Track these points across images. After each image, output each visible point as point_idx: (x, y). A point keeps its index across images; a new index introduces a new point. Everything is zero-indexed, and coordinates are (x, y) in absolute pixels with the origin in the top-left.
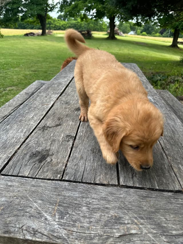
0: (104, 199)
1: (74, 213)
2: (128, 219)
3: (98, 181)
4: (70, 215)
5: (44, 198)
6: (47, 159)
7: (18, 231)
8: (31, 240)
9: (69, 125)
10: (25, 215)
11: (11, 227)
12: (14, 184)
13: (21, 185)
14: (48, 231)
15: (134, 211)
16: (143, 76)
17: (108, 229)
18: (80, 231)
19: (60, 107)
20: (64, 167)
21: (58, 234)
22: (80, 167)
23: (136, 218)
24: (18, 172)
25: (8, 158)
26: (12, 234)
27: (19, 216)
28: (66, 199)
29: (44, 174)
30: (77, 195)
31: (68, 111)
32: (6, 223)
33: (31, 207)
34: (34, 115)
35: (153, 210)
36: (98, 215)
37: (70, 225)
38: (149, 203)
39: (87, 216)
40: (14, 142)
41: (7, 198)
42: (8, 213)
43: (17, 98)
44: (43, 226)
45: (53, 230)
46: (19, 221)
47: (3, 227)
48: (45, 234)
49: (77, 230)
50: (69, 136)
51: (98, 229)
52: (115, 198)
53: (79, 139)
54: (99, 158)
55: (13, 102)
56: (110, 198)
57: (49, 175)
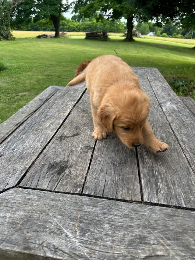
0: (127, 216)
1: (95, 231)
2: (154, 239)
3: (121, 197)
4: (92, 232)
5: (64, 213)
6: (65, 171)
7: (38, 248)
8: (52, 258)
9: (87, 135)
10: (45, 231)
11: (31, 243)
12: (33, 197)
13: (40, 199)
14: (70, 249)
15: (159, 231)
16: (165, 82)
17: (132, 250)
18: (103, 250)
19: (77, 115)
20: (83, 180)
21: (80, 253)
22: (101, 180)
23: (162, 238)
24: (36, 184)
25: (26, 169)
26: (33, 251)
27: (38, 231)
28: (87, 214)
29: (63, 187)
30: (99, 211)
31: (86, 120)
32: (25, 239)
33: (51, 223)
34: (51, 124)
35: (181, 230)
36: (121, 233)
37: (92, 243)
38: (176, 223)
39: (109, 234)
40: (31, 152)
41: (26, 212)
42: (27, 228)
43: (30, 104)
44: (64, 243)
45: (74, 248)
46: (39, 237)
47: (22, 243)
48: (66, 252)
49: (100, 249)
50: (88, 147)
51: (122, 248)
52: (139, 216)
53: (98, 150)
54: (121, 172)
55: (27, 109)
56: (134, 215)
57: (69, 189)
